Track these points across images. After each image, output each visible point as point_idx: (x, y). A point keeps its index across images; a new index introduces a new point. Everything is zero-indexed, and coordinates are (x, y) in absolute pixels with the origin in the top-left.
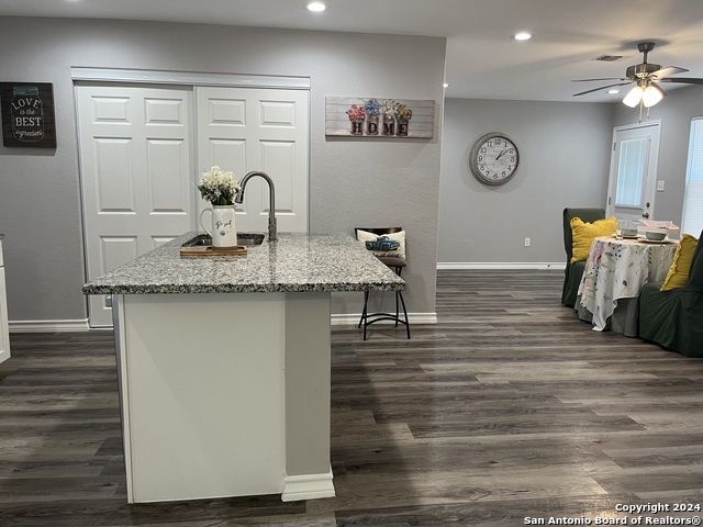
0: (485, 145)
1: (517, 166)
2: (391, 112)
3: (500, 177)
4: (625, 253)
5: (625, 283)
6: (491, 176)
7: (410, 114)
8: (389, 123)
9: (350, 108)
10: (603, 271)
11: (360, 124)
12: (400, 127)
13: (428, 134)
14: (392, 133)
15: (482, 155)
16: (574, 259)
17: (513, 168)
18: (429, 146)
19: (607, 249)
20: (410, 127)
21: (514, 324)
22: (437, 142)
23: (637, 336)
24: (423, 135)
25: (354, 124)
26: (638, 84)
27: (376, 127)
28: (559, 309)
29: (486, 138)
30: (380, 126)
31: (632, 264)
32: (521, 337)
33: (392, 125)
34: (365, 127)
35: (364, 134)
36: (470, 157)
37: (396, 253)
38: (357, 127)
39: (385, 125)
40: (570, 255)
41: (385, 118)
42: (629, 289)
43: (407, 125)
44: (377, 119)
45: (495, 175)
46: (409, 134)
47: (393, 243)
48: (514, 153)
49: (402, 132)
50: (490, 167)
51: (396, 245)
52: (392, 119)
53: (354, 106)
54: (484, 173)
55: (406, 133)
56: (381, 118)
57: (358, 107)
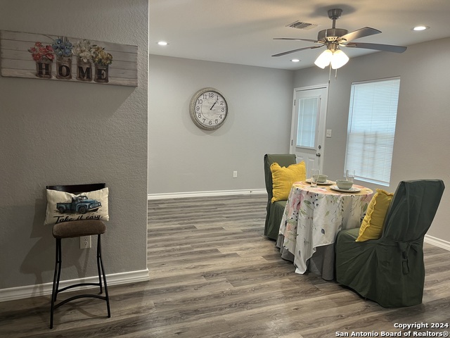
0: (202, 97)
1: (226, 115)
2: (87, 55)
3: (214, 124)
4: (322, 202)
5: (323, 231)
6: (206, 123)
7: (110, 59)
8: (85, 67)
9: (33, 45)
10: (302, 217)
11: (47, 66)
12: (99, 72)
13: (133, 83)
14: (89, 78)
15: (200, 105)
16: (274, 199)
17: (223, 117)
18: (134, 95)
19: (305, 197)
20: (111, 72)
21: (225, 273)
22: (143, 91)
23: (334, 280)
25: (40, 65)
26: (328, 48)
27: (69, 70)
28: (263, 244)
29: (202, 92)
30: (74, 70)
31: (328, 213)
32: (232, 294)
33: (89, 70)
34: (54, 68)
35: (54, 77)
36: (190, 106)
37: (96, 214)
38: (43, 69)
39: (80, 69)
40: (270, 194)
41: (80, 60)
42: (327, 237)
43: (107, 71)
44: (70, 61)
45: (210, 122)
46: (110, 81)
47: (92, 203)
48: (224, 105)
49: (102, 77)
50: (206, 116)
51: (96, 205)
52: (88, 62)
53: (39, 44)
54: (201, 120)
55: (106, 80)
56: (74, 61)
57: (45, 45)
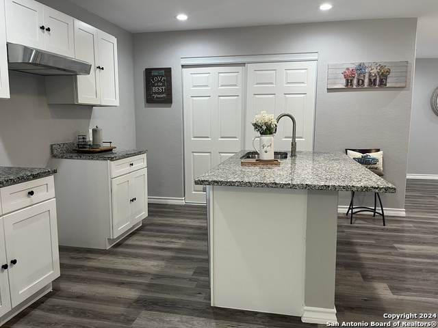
2: (375, 71)
7: (389, 72)
8: (373, 79)
9: (345, 70)
11: (351, 80)
12: (381, 81)
13: (403, 85)
14: (375, 85)
18: (403, 92)
20: (388, 80)
22: (409, 89)
24: (398, 85)
25: (347, 80)
27: (363, 81)
30: (366, 81)
33: (375, 80)
34: (355, 82)
35: (354, 87)
38: (349, 83)
39: (370, 80)
41: (370, 75)
43: (386, 79)
44: (364, 76)
46: (388, 85)
49: (383, 84)
52: (375, 75)
53: (348, 69)
55: (386, 85)
56: (367, 75)
57: (351, 69)
